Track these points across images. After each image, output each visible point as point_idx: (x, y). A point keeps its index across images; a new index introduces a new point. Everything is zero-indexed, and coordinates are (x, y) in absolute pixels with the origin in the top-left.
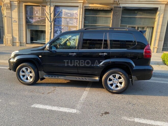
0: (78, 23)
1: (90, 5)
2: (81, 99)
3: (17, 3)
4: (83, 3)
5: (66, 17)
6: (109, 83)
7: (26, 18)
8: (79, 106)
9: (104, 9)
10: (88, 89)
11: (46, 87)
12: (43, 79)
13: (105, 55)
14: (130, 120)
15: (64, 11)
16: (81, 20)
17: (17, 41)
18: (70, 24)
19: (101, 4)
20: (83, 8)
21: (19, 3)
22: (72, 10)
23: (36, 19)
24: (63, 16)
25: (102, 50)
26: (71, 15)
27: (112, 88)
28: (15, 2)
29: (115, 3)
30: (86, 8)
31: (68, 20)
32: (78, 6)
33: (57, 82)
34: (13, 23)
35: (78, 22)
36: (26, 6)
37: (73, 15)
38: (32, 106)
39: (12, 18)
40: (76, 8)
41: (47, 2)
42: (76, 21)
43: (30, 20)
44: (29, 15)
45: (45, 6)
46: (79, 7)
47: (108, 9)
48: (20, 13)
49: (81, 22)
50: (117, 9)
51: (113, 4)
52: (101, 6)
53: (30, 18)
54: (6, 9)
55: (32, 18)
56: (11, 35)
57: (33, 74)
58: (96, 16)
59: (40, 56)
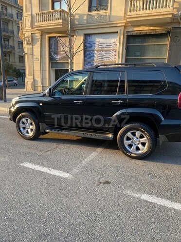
0: (117, 57)
1: (136, 29)
2: (84, 162)
3: (39, 35)
4: (124, 26)
5: (101, 49)
6: (126, 143)
7: (50, 54)
8: (75, 170)
9: (156, 32)
10: (99, 150)
11: (48, 143)
12: (45, 133)
13: (121, 103)
14: (134, 195)
15: (98, 40)
16: (121, 53)
17: (39, 84)
18: (106, 59)
19: (151, 25)
20: (124, 34)
21: (41, 35)
22: (108, 38)
23: (61, 54)
24: (96, 48)
25: (117, 95)
26: (107, 46)
27: (131, 150)
28: (36, 34)
29: (175, 21)
30: (129, 34)
31: (103, 53)
32: (117, 32)
33: (65, 138)
34: (34, 62)
35: (117, 54)
36: (50, 38)
37: (110, 46)
38: (21, 164)
39: (33, 55)
40: (115, 35)
41: (75, 30)
42: (114, 54)
43: (55, 56)
44: (53, 49)
45: (73, 36)
46: (119, 33)
47: (163, 32)
48: (43, 48)
49: (121, 55)
50: (178, 31)
51: (171, 23)
52: (152, 28)
53: (54, 54)
54: (27, 44)
55: (56, 53)
56: (32, 77)
57: (33, 127)
58: (144, 44)
59: (41, 104)
